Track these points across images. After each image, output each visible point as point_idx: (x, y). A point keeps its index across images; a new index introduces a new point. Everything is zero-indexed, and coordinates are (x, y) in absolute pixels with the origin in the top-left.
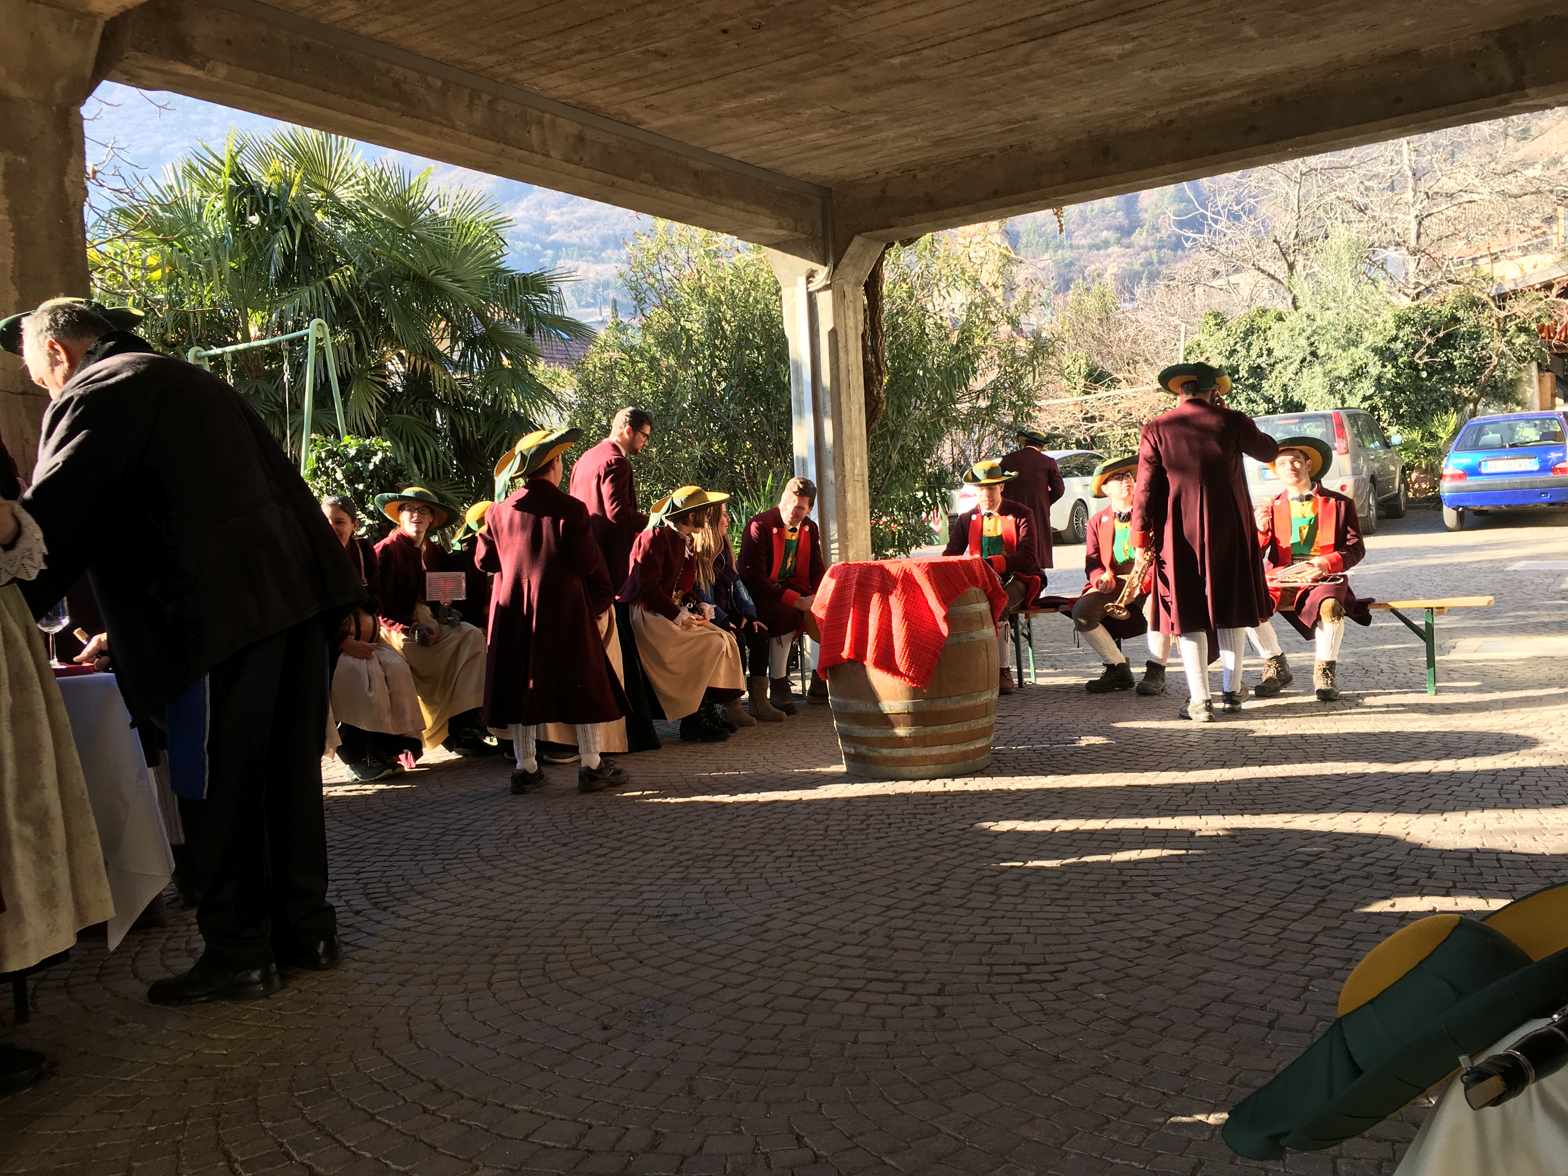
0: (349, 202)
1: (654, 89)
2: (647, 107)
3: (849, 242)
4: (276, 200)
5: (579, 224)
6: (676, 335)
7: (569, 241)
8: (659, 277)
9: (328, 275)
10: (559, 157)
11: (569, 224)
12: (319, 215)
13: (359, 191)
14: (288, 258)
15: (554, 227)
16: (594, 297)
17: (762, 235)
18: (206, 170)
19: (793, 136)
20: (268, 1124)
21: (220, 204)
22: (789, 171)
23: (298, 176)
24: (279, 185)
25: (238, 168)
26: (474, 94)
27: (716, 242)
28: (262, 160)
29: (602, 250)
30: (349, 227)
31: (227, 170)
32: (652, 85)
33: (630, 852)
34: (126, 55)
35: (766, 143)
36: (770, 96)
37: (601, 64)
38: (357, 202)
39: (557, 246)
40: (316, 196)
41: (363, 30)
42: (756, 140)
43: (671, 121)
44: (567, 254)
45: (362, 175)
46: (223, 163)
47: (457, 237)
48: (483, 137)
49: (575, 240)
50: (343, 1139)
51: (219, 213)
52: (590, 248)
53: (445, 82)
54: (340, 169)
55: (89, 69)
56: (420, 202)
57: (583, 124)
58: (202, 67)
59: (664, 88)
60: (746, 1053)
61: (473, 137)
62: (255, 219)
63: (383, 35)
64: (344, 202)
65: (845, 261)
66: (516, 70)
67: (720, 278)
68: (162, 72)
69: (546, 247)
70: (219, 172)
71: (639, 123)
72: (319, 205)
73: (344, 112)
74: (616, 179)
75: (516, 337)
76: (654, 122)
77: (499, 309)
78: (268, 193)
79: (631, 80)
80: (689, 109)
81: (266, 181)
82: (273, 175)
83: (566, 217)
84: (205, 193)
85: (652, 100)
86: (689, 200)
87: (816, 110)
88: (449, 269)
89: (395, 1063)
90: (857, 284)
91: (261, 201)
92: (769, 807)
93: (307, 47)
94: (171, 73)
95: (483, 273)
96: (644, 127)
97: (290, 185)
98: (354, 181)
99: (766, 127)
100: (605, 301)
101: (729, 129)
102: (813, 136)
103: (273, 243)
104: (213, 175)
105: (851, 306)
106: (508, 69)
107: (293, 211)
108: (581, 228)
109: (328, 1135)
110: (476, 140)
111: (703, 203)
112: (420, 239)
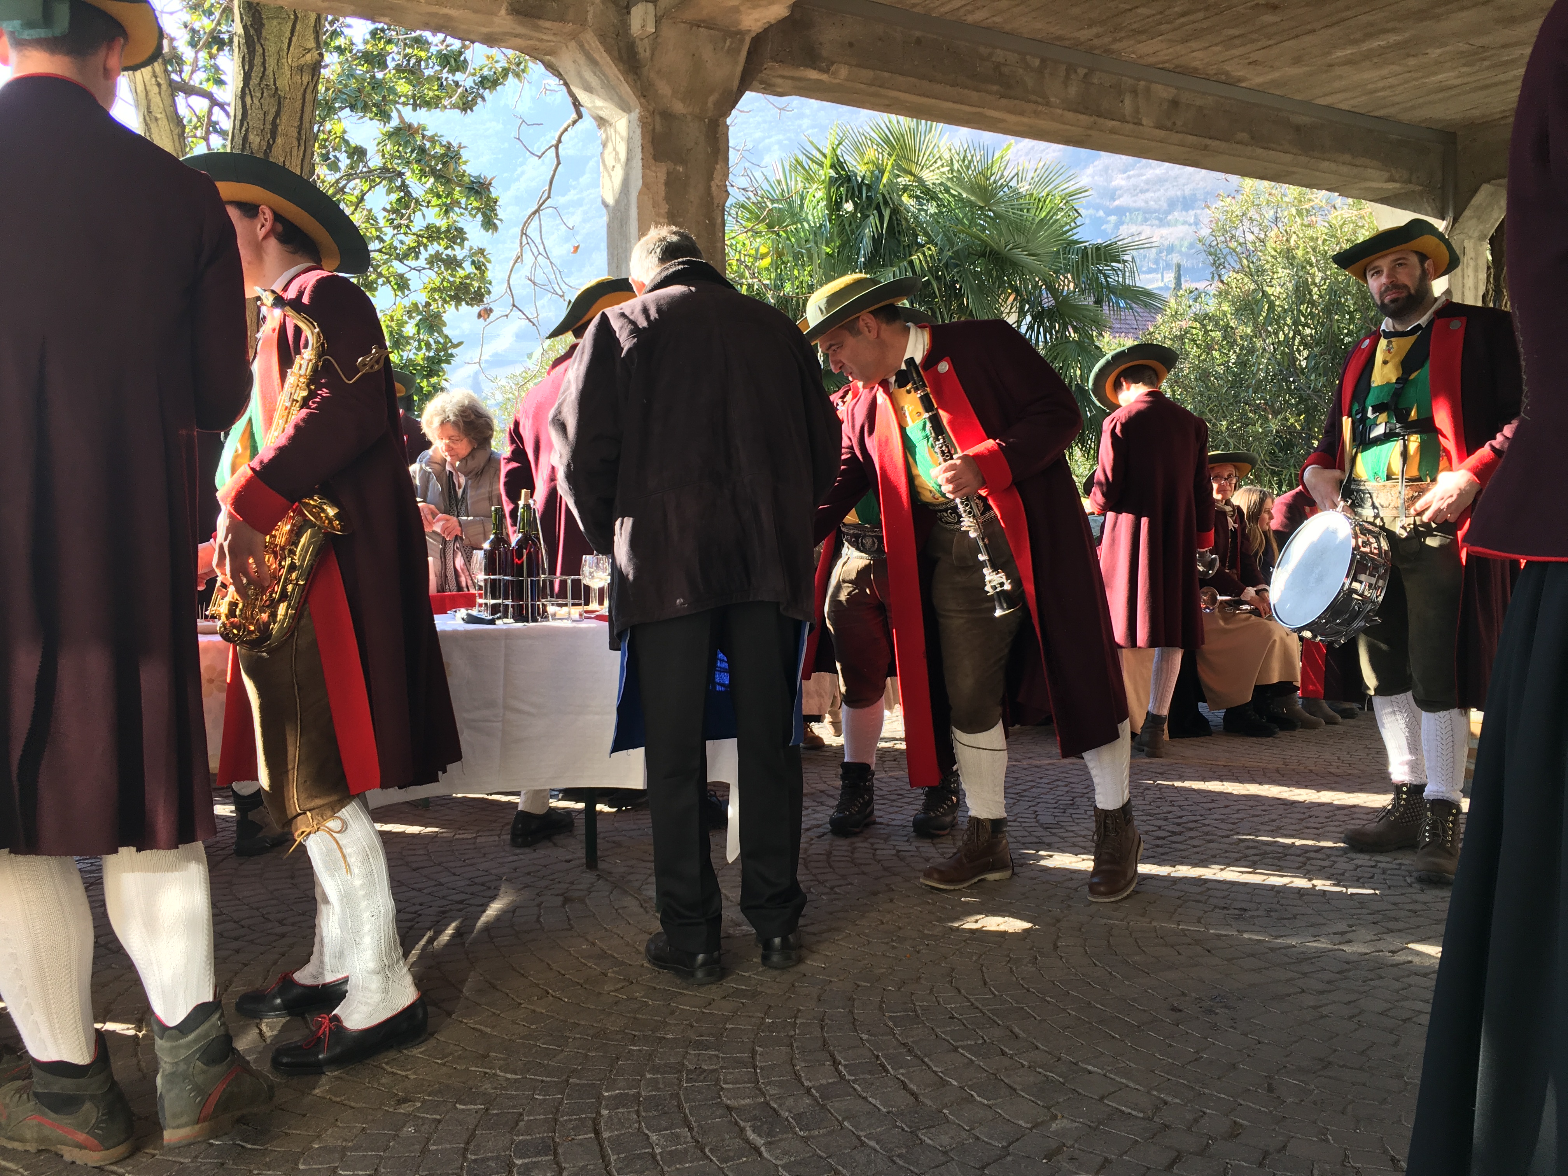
0: (933, 184)
1: (1260, 44)
2: (1250, 63)
3: (1475, 191)
4: (869, 187)
5: (1146, 187)
6: (1257, 302)
7: (1134, 205)
8: (1242, 240)
9: (911, 255)
10: (1152, 124)
11: (1135, 187)
12: (905, 198)
13: (944, 173)
14: (876, 241)
15: (1118, 192)
16: (1156, 262)
17: (1367, 189)
18: (810, 163)
19: (1416, 79)
20: (865, 1037)
21: (820, 194)
22: (1405, 117)
23: (890, 163)
24: (872, 172)
25: (838, 160)
26: (1071, 69)
27: (1310, 200)
28: (858, 148)
29: (1168, 212)
30: (932, 208)
31: (827, 162)
32: (1258, 40)
33: (1192, 838)
34: (765, 66)
35: (1384, 89)
36: (1393, 38)
37: (1205, 24)
38: (941, 184)
39: (1121, 212)
40: (904, 180)
41: (970, 19)
42: (1370, 87)
43: (1276, 75)
44: (1131, 219)
45: (947, 156)
46: (825, 156)
47: (1033, 211)
48: (1076, 111)
49: (1142, 204)
50: (930, 1063)
51: (818, 202)
52: (1155, 211)
53: (1043, 60)
54: (927, 153)
55: (736, 83)
56: (1000, 179)
57: (1177, 88)
58: (826, 71)
59: (1271, 42)
60: (1330, 1063)
61: (1066, 113)
62: (849, 207)
63: (989, 21)
64: (929, 183)
65: (1467, 213)
66: (1115, 40)
67: (1312, 239)
68: (793, 78)
69: (1109, 212)
70: (821, 165)
71: (1239, 81)
72: (905, 189)
73: (948, 101)
74: (1209, 142)
75: (1085, 308)
76: (1256, 78)
77: (1069, 282)
78: (862, 181)
79: (1235, 37)
80: (1297, 61)
81: (860, 169)
82: (867, 163)
83: (1133, 181)
84: (807, 185)
85: (1254, 57)
86: (1288, 158)
87: (1448, 48)
88: (1024, 244)
89: (972, 1004)
90: (1482, 238)
91: (856, 189)
92: (1346, 812)
93: (918, 41)
94: (800, 79)
95: (1054, 246)
96: (1243, 85)
97: (882, 172)
98: (939, 163)
99: (1385, 72)
100: (1168, 266)
101: (1341, 77)
102: (1440, 77)
103: (864, 229)
104: (815, 167)
105: (1472, 263)
106: (1107, 40)
107: (884, 196)
108: (1147, 190)
109: (916, 1056)
110: (1070, 115)
111: (1303, 159)
112: (997, 215)
